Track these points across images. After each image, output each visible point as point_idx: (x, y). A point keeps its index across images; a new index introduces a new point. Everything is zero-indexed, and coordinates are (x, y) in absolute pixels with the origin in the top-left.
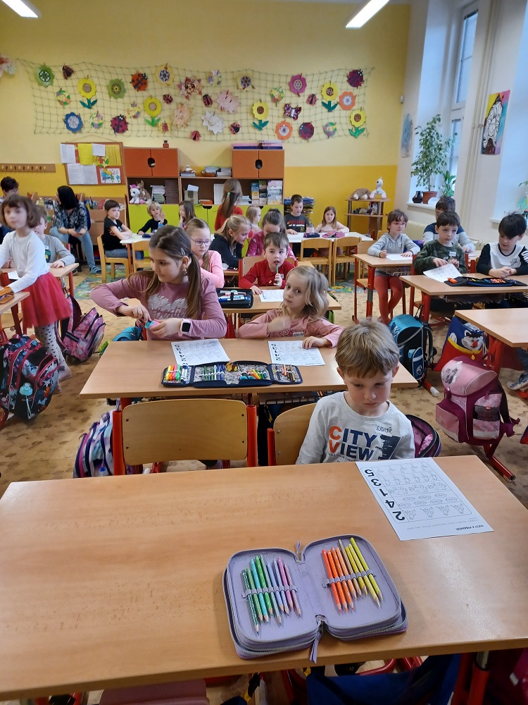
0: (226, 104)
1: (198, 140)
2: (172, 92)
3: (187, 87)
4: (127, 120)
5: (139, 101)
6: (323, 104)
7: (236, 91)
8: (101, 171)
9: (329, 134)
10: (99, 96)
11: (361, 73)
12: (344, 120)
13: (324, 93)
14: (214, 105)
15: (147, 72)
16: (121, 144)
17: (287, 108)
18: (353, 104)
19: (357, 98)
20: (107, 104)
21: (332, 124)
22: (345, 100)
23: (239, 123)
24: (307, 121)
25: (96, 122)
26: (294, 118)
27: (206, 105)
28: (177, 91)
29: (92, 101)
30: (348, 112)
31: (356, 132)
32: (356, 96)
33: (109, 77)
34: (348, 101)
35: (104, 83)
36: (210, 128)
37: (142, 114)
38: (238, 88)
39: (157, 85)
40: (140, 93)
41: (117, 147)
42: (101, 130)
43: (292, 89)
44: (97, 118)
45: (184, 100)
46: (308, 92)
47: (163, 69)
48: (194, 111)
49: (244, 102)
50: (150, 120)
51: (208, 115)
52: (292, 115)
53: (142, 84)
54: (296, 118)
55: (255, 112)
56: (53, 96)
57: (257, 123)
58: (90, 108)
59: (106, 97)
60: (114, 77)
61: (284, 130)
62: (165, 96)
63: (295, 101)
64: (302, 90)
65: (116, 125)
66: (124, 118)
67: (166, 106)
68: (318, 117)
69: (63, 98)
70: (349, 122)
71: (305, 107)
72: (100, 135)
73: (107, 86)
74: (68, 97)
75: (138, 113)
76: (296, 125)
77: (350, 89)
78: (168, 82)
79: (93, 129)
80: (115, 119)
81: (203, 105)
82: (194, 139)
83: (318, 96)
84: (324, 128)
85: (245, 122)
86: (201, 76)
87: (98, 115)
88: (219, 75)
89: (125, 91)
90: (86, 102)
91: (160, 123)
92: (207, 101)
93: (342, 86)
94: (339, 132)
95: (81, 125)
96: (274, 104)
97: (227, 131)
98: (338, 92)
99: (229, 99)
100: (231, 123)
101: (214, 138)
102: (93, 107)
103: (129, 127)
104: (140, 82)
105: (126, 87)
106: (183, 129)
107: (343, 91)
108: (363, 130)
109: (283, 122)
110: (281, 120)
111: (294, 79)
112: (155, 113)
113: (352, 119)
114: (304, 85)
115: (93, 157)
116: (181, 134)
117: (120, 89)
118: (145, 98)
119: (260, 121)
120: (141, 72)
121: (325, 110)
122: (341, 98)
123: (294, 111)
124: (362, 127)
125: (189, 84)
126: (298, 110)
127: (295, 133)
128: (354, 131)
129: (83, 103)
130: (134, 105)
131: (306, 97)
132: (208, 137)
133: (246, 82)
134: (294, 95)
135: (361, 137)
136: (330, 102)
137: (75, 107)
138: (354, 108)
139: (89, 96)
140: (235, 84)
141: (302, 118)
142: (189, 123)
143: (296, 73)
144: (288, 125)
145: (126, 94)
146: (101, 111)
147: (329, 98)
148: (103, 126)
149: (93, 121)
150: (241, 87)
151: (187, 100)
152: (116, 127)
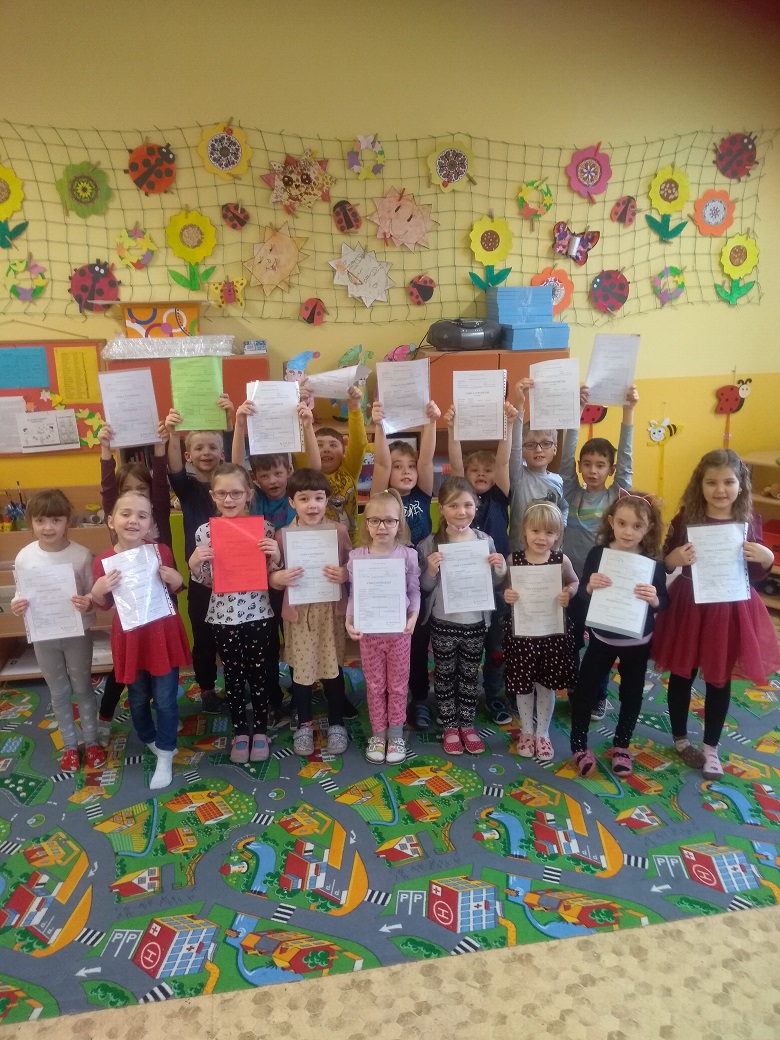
0: (398, 227)
1: (321, 322)
2: (246, 195)
3: (288, 183)
4: (118, 275)
5: (153, 221)
7: (424, 190)
9: (664, 298)
10: (32, 212)
11: (751, 142)
12: (703, 262)
13: (655, 194)
14: (366, 228)
15: (174, 140)
16: (100, 344)
17: (560, 232)
18: (728, 221)
19: (738, 205)
20: (57, 233)
21: (675, 272)
22: (707, 212)
23: (432, 275)
24: (610, 266)
25: (26, 285)
26: (576, 259)
27: (342, 229)
28: (262, 193)
29: (12, 225)
30: (716, 241)
31: (730, 293)
32: (736, 200)
33: (60, 157)
34: (715, 212)
35: (45, 173)
36: (354, 291)
37: (160, 258)
38: (429, 183)
39: (204, 178)
40: (154, 199)
42: (40, 305)
43: (572, 185)
44: (27, 275)
45: (282, 218)
46: (613, 193)
47: (219, 132)
48: (309, 246)
49: (445, 220)
50: (184, 272)
51: (349, 256)
52: (574, 252)
53: (159, 175)
54: (582, 259)
55: (476, 246)
57: (480, 273)
58: (4, 244)
59: (55, 212)
60: (79, 157)
61: (553, 292)
63: (581, 215)
64: (601, 185)
66: (108, 269)
67: (230, 235)
68: (640, 255)
70: (716, 267)
71: (609, 229)
72: (38, 320)
73: (58, 184)
75: (150, 255)
76: (582, 278)
77: (722, 182)
78: (233, 169)
79: (18, 305)
80: (81, 273)
81: (335, 230)
82: (311, 320)
83: (641, 203)
84: (655, 282)
85: (449, 274)
86: (331, 151)
87: (31, 266)
88: (378, 148)
89: (109, 195)
91: (215, 280)
92: (346, 217)
93: (701, 175)
94: (691, 293)
96: (526, 224)
97: (399, 297)
98: (689, 192)
99: (405, 212)
100: (411, 276)
101: (363, 315)
102: (16, 242)
103: (124, 293)
104: (153, 168)
105: (112, 185)
106: (278, 296)
107: (703, 189)
108: (749, 286)
109: (549, 272)
110: (544, 264)
111: (578, 158)
112: (198, 254)
113: (726, 260)
114: (606, 173)
116: (271, 309)
117: (96, 189)
118: (169, 214)
119: (489, 269)
120: (157, 140)
121: (655, 237)
122: (699, 205)
123: (578, 240)
124: (748, 280)
125: (295, 174)
126: (590, 238)
127: (580, 299)
128: (728, 290)
130: (136, 233)
131: (610, 206)
132: (346, 315)
133: (452, 165)
134: (577, 199)
135: (745, 309)
136: (666, 218)
138: (730, 231)
140: (423, 173)
141: (601, 260)
142: (294, 280)
143: (584, 143)
144: (563, 278)
145: (114, 204)
146: (39, 255)
147: (664, 207)
148: (47, 294)
149: (16, 282)
150: (438, 180)
151: (288, 218)
152: (85, 297)
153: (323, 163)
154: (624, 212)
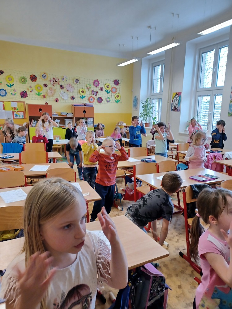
0: (69, 89)
1: (58, 102)
2: (47, 83)
3: (53, 82)
4: (27, 93)
5: (33, 85)
6: (105, 90)
7: (73, 84)
8: (15, 113)
9: (108, 102)
10: (15, 83)
11: (118, 81)
12: (113, 97)
13: (106, 87)
14: (65, 89)
16: (24, 102)
17: (93, 91)
18: (116, 91)
20: (19, 86)
21: (109, 98)
22: (113, 90)
23: (74, 96)
24: (100, 96)
28: (49, 82)
29: (12, 85)
30: (114, 94)
32: (117, 88)
33: (20, 75)
34: (114, 90)
35: (17, 77)
36: (63, 97)
37: (34, 91)
39: (41, 80)
43: (94, 84)
44: (14, 92)
45: (52, 86)
46: (100, 86)
47: (44, 74)
48: (56, 90)
49: (76, 88)
50: (38, 93)
51: (62, 92)
54: (96, 95)
55: (81, 92)
57: (81, 96)
58: (10, 87)
59: (18, 83)
60: (22, 76)
61: (92, 100)
62: (44, 84)
63: (95, 89)
66: (26, 92)
67: (45, 88)
68: (104, 95)
70: (115, 98)
71: (99, 91)
72: (15, 98)
73: (19, 79)
74: (1, 82)
76: (96, 98)
77: (115, 86)
78: (45, 79)
79: (12, 96)
80: (22, 92)
81: (60, 89)
82: (56, 101)
83: (104, 88)
84: (106, 99)
85: (77, 96)
88: (66, 78)
89: (27, 81)
91: (42, 95)
92: (62, 87)
93: (112, 85)
94: (111, 101)
95: (6, 94)
96: (88, 90)
97: (70, 99)
98: (111, 87)
99: (70, 87)
100: (71, 96)
101: (64, 101)
102: (12, 87)
103: (28, 95)
104: (34, 78)
106: (51, 97)
108: (119, 101)
109: (91, 97)
110: (91, 96)
111: (95, 81)
112: (40, 91)
114: (99, 84)
115: (11, 107)
116: (51, 99)
117: (24, 79)
118: (35, 84)
119: (83, 96)
121: (106, 93)
123: (95, 92)
124: (119, 100)
125: (54, 80)
126: (97, 92)
127: (96, 101)
128: (116, 101)
129: (8, 85)
130: (31, 87)
131: (99, 88)
132: (62, 101)
133: (77, 81)
134: (95, 87)
135: (119, 103)
136: (108, 90)
137: (4, 87)
138: (116, 93)
139: (10, 82)
140: (73, 82)
141: (99, 95)
142: (54, 95)
143: (96, 79)
144: (93, 98)
145: (27, 83)
146: (15, 89)
147: (107, 89)
148: (16, 95)
150: (75, 83)
151: (53, 86)
152: (22, 95)
153: (58, 79)
154: (101, 89)
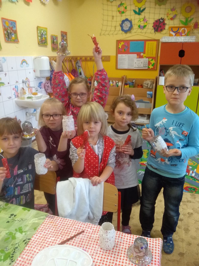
4: (166, 22)
5: (178, 6)
10: (147, 5)
16: (158, 41)
20: (153, 10)
25: (142, 25)
29: (142, 9)
41: (155, 43)
42: (145, 30)
44: (143, 22)
50: (184, 20)
56: (115, 8)
58: (139, 14)
59: (153, 5)
65: (156, 26)
69: (122, 9)
72: (143, 34)
74: (126, 8)
75: (175, 16)
79: (140, 30)
80: (157, 21)
87: (144, 20)
90: (137, 10)
91: (192, 22)
95: (131, 28)
102: (142, 13)
103: (166, 27)
112: (189, 15)
129: (135, 12)
130: (173, 9)
137: (130, 15)
139: (140, 4)
145: (168, 1)
148: (147, 27)
149: (140, 24)
152: (156, 28)
